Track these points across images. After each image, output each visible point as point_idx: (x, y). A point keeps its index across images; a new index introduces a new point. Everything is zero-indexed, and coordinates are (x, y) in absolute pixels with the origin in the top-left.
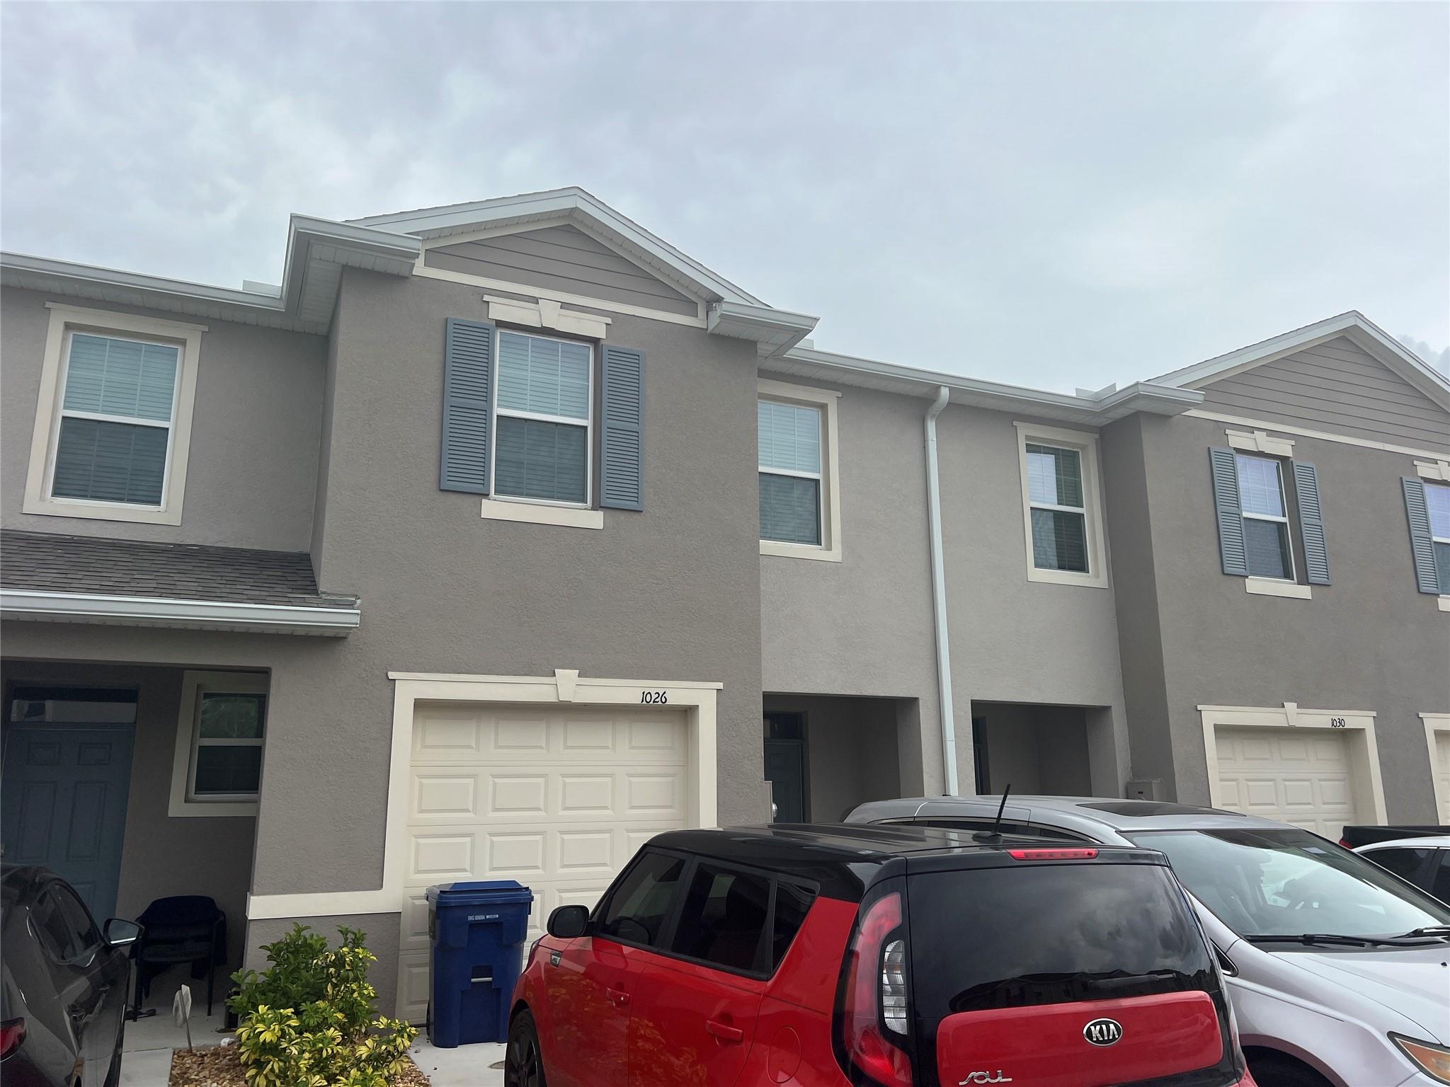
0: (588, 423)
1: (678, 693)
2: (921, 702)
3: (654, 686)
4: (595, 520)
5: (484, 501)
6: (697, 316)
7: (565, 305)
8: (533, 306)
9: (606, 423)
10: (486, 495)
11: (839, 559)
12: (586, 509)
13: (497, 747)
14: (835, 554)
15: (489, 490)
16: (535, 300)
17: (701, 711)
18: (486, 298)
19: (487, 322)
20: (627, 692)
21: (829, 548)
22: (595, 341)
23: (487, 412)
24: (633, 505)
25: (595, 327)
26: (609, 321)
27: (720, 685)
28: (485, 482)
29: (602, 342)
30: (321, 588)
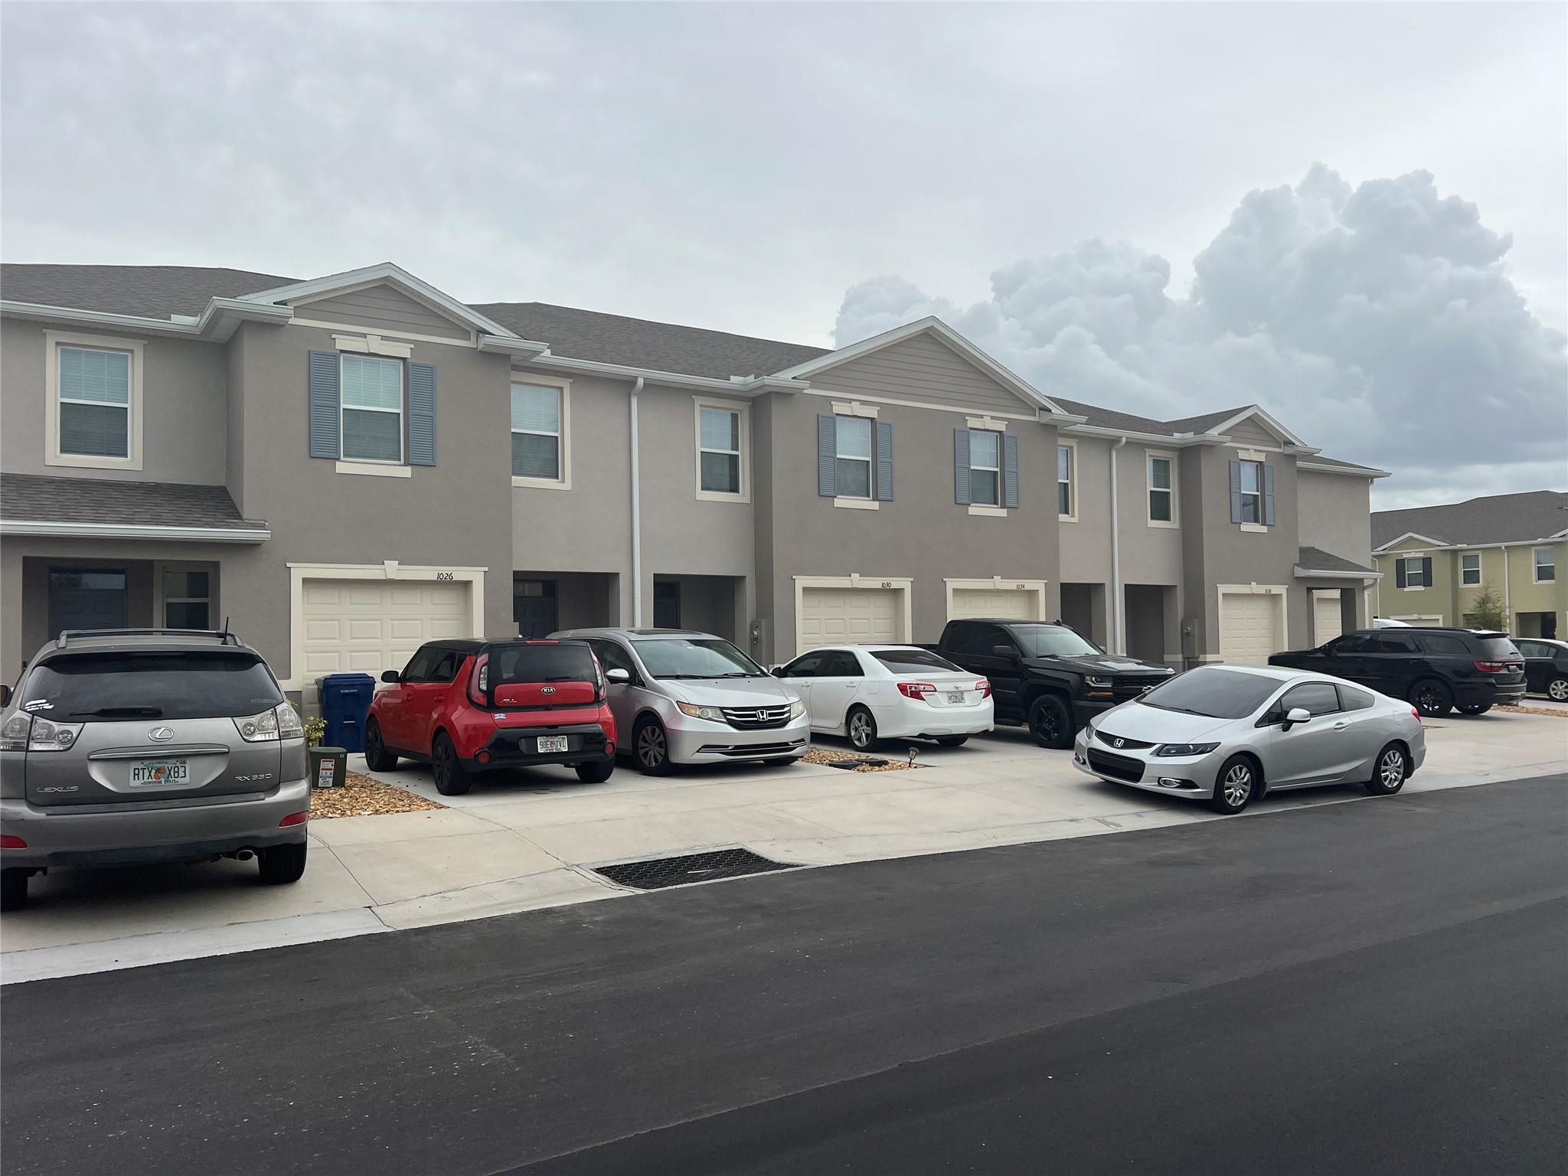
0: (400, 411)
1: (460, 574)
2: (620, 575)
3: (445, 570)
4: (406, 472)
5: (337, 463)
6: (470, 340)
7: (383, 338)
8: (364, 339)
9: (411, 412)
10: (338, 459)
11: (570, 488)
12: (400, 465)
13: (352, 604)
14: (567, 486)
15: (340, 456)
16: (365, 336)
17: (474, 585)
18: (333, 336)
19: (333, 351)
20: (429, 573)
21: (563, 481)
22: (404, 359)
23: (337, 408)
24: (430, 462)
25: (405, 351)
26: (412, 346)
27: (486, 569)
28: (338, 451)
29: (408, 360)
30: (245, 517)
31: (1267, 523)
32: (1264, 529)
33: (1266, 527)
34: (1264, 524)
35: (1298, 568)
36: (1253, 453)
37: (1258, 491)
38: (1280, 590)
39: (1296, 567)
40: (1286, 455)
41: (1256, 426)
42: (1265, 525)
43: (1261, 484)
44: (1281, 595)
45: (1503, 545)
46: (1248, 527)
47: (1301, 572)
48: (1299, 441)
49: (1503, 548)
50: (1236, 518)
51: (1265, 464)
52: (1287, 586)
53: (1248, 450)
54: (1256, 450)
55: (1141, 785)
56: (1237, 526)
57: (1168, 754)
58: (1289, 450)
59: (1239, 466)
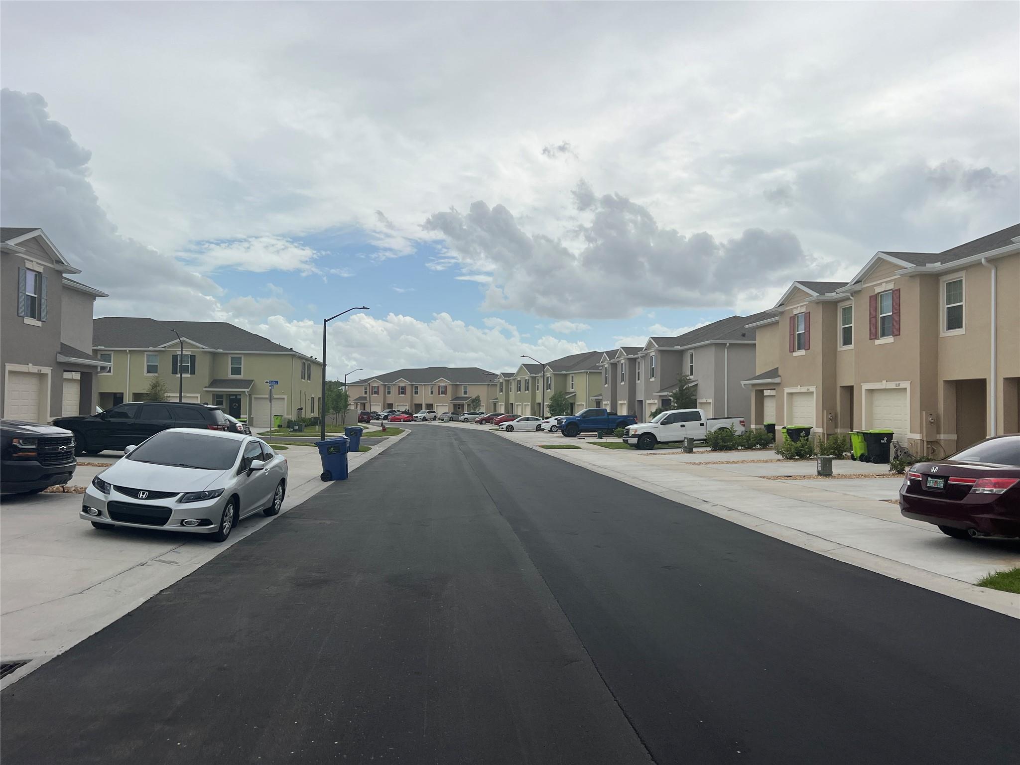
31: (42, 319)
32: (39, 324)
33: (41, 322)
34: (39, 319)
35: (60, 355)
36: (36, 264)
37: (35, 294)
38: (47, 370)
39: (58, 355)
40: (57, 271)
41: (40, 246)
42: (40, 321)
43: (38, 288)
44: (47, 374)
45: (128, 349)
46: (28, 321)
47: (62, 359)
48: (67, 262)
49: (128, 351)
50: (21, 314)
51: (43, 275)
52: (52, 368)
53: (32, 261)
54: (37, 263)
55: (166, 527)
56: (21, 318)
57: (189, 500)
58: (58, 267)
59: (26, 272)
